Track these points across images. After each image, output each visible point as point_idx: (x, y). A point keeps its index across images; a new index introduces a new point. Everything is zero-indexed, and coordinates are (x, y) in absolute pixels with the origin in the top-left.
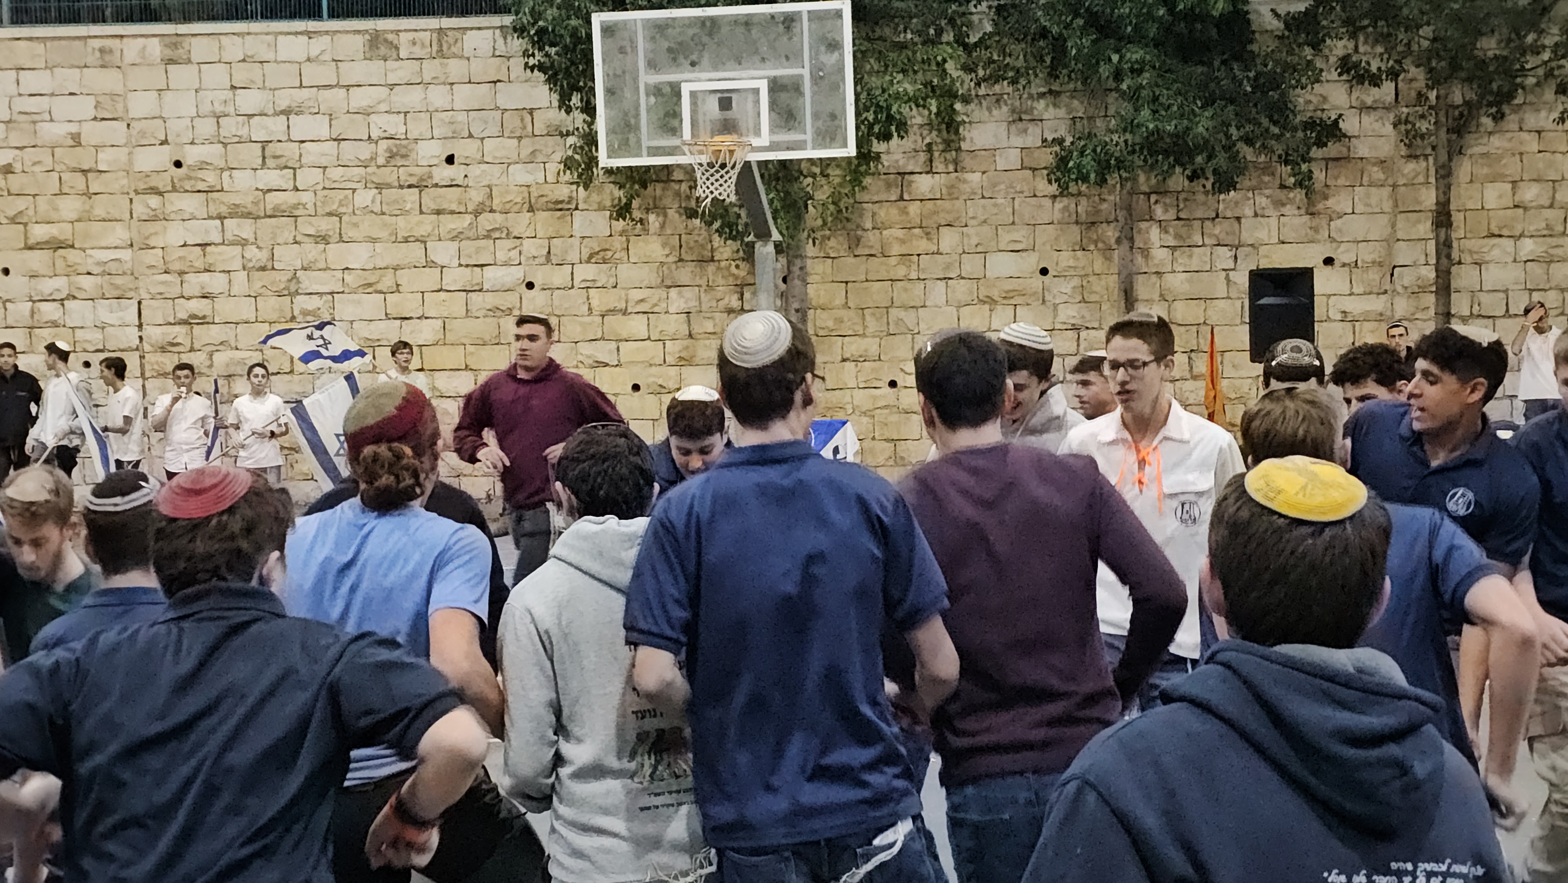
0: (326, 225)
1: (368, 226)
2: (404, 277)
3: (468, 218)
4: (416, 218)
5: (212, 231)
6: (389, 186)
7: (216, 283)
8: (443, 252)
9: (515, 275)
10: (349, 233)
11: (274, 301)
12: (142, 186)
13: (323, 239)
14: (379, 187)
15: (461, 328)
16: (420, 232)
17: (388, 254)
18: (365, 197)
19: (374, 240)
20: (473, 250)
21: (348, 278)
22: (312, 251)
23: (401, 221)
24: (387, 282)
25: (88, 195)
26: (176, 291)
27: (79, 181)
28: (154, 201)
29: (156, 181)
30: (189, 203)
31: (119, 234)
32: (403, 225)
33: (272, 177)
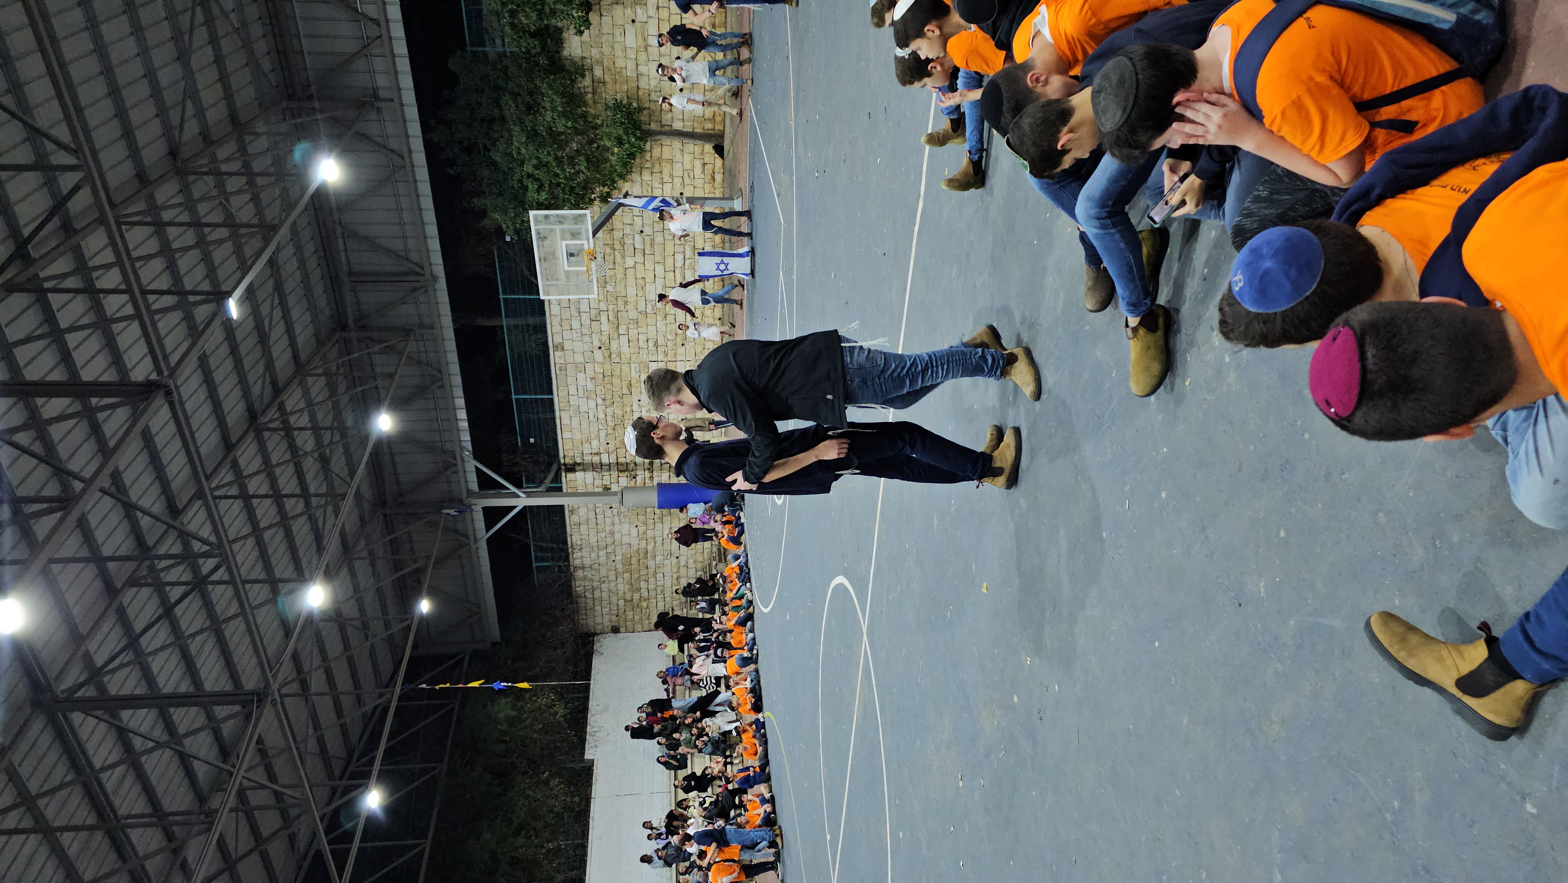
0: (621, 302)
1: (620, 288)
2: (639, 276)
3: (616, 253)
4: (617, 271)
5: (624, 339)
6: (605, 280)
7: (642, 338)
8: (630, 262)
9: (637, 237)
10: (623, 294)
11: (649, 319)
12: (608, 359)
13: (626, 303)
14: (606, 283)
15: (658, 258)
16: (622, 270)
17: (631, 281)
18: (610, 288)
19: (626, 286)
20: (629, 251)
21: (639, 295)
22: (630, 307)
23: (619, 276)
24: (641, 282)
25: (612, 375)
26: (646, 351)
27: (607, 378)
28: (613, 356)
29: (607, 354)
30: (614, 345)
31: (625, 368)
32: (620, 276)
33: (603, 318)
